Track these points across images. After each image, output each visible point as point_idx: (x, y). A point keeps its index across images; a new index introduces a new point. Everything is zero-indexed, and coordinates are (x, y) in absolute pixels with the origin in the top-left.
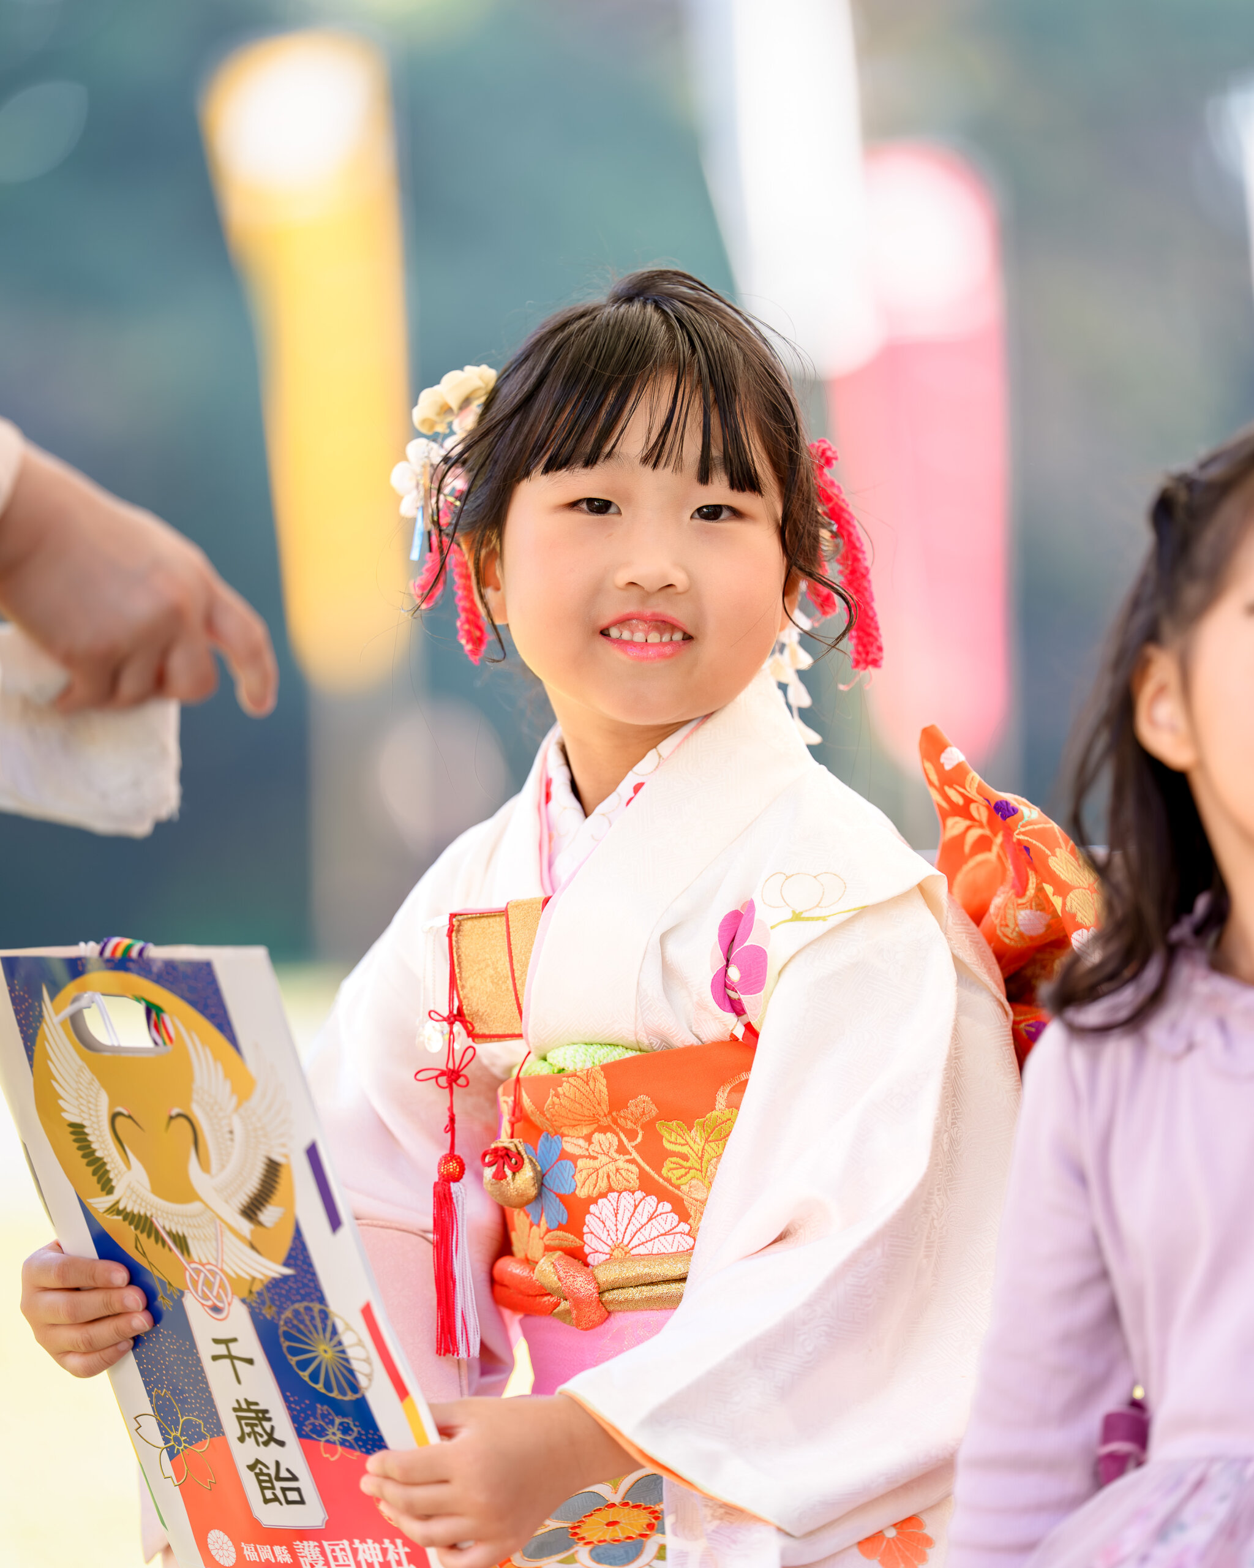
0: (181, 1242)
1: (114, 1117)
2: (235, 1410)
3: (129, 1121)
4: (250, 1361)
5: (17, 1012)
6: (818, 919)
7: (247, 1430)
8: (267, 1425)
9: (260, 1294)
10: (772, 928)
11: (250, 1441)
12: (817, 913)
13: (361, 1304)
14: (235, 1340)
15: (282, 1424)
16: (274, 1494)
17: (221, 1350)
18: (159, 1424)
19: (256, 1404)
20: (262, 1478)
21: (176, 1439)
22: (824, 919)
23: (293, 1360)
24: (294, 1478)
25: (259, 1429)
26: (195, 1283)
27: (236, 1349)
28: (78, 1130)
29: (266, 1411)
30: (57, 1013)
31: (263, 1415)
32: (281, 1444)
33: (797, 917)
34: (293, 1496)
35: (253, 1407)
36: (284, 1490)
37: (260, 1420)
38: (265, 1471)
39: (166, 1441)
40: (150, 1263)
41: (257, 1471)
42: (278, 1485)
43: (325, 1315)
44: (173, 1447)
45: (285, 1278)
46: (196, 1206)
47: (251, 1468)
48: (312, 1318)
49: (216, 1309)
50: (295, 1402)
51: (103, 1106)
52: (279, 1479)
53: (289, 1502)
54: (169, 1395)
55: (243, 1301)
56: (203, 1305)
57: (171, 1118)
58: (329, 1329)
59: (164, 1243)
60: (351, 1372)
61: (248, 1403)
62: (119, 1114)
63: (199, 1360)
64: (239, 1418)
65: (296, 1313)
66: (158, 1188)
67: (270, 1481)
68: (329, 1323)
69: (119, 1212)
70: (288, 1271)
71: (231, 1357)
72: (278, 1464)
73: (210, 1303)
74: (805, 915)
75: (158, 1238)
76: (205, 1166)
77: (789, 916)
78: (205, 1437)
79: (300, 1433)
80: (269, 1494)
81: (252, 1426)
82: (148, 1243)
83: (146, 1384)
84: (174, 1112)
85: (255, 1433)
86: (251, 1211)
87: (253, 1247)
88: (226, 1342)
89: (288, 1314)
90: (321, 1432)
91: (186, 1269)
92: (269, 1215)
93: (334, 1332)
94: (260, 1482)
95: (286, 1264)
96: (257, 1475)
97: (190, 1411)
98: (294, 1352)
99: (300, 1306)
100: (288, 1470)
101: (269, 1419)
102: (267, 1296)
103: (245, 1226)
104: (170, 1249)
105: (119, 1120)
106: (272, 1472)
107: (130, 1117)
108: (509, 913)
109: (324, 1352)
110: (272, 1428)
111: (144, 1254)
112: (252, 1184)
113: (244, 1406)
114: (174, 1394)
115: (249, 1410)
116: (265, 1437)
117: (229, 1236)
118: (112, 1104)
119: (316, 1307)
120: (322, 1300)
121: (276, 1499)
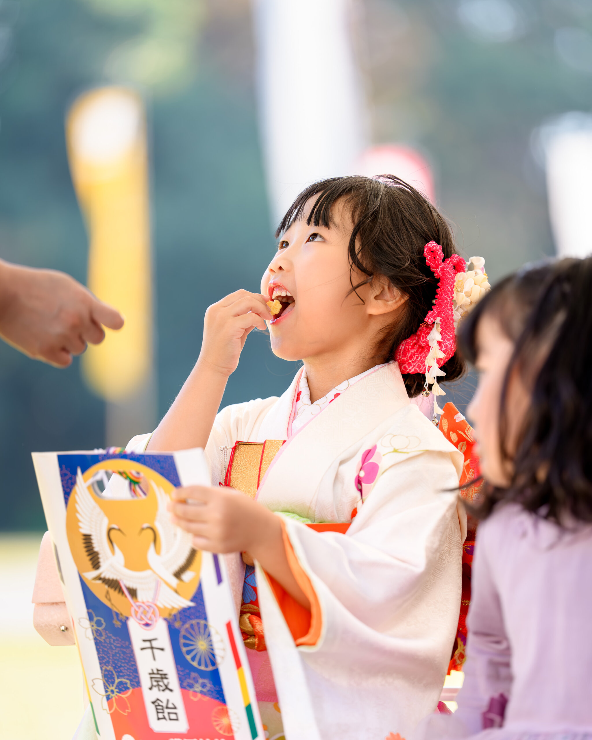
0: (133, 593)
1: (110, 530)
2: (150, 674)
3: (119, 532)
4: (162, 649)
5: (62, 481)
6: (405, 453)
7: (155, 683)
8: (166, 681)
9: (175, 616)
10: (384, 455)
11: (155, 689)
12: (405, 450)
13: (226, 621)
14: (155, 639)
15: (173, 681)
16: (164, 716)
17: (148, 644)
18: (104, 683)
19: (161, 671)
20: (159, 707)
21: (112, 691)
22: (408, 453)
23: (184, 650)
24: (175, 708)
25: (161, 683)
26: (136, 612)
27: (155, 644)
28: (87, 539)
29: (165, 675)
30: (85, 481)
31: (164, 676)
32: (171, 690)
33: (395, 451)
34: (173, 716)
35: (160, 672)
36: (169, 713)
37: (162, 678)
38: (161, 704)
39: (106, 692)
40: (112, 604)
41: (156, 704)
42: (166, 711)
43: (206, 626)
44: (109, 695)
45: (190, 608)
46: (148, 573)
47: (153, 703)
48: (199, 628)
49: (147, 625)
50: (182, 671)
51: (105, 524)
52: (167, 708)
53: (170, 719)
54: (112, 669)
55: (165, 619)
56: (139, 623)
57: (143, 529)
58: (207, 634)
59: (123, 593)
60: (213, 655)
61: (158, 670)
62: (113, 529)
63: (132, 651)
64: (151, 678)
65: (192, 626)
66: (129, 565)
67: (163, 709)
68: (207, 630)
69: (100, 579)
70: (192, 604)
71: (152, 648)
72: (168, 701)
73: (144, 622)
74: (400, 450)
75: (121, 591)
76: (158, 551)
77: (392, 450)
78: (128, 688)
79: (182, 686)
80: (161, 716)
81: (157, 681)
82: (114, 594)
83: (100, 664)
84: (146, 525)
85: (158, 685)
86: (178, 574)
87: (176, 592)
88: (150, 641)
89: (187, 626)
90: (191, 686)
91: (132, 606)
92: (187, 576)
93: (209, 635)
94: (157, 709)
95: (192, 600)
96: (156, 706)
97: (123, 676)
98: (186, 645)
99: (194, 622)
100: (173, 704)
101: (166, 678)
102: (178, 616)
103: (174, 582)
104: (126, 596)
105: (113, 533)
106: (164, 705)
107: (119, 530)
108: (266, 445)
109: (201, 645)
110: (168, 683)
111: (110, 600)
112: (181, 561)
113: (155, 672)
114: (115, 668)
115: (158, 674)
116: (164, 687)
117: (164, 586)
118: (110, 522)
119: (202, 622)
120: (206, 619)
121: (164, 718)
